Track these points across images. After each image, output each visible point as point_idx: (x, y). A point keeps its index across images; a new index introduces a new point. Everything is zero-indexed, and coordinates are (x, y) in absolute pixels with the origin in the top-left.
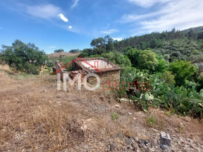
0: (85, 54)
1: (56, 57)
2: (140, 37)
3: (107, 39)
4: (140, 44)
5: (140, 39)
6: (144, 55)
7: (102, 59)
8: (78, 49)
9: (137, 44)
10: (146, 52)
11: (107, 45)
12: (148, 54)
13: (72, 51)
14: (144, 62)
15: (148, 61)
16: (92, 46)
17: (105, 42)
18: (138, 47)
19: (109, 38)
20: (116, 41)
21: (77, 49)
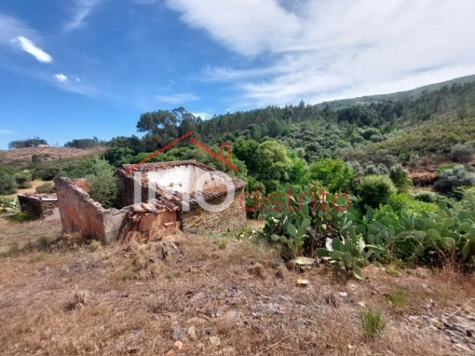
0: (122, 150)
1: (17, 161)
2: (247, 113)
3: (180, 115)
4: (250, 128)
5: (248, 117)
6: (266, 151)
7: (194, 165)
8: (96, 138)
9: (243, 128)
10: (269, 144)
11: (179, 129)
12: (274, 148)
13: (76, 144)
14: (269, 164)
15: (275, 162)
16: (140, 131)
17: (175, 121)
18: (245, 134)
19: (184, 112)
20: (199, 119)
21: (92, 138)
